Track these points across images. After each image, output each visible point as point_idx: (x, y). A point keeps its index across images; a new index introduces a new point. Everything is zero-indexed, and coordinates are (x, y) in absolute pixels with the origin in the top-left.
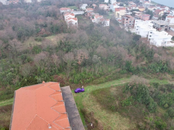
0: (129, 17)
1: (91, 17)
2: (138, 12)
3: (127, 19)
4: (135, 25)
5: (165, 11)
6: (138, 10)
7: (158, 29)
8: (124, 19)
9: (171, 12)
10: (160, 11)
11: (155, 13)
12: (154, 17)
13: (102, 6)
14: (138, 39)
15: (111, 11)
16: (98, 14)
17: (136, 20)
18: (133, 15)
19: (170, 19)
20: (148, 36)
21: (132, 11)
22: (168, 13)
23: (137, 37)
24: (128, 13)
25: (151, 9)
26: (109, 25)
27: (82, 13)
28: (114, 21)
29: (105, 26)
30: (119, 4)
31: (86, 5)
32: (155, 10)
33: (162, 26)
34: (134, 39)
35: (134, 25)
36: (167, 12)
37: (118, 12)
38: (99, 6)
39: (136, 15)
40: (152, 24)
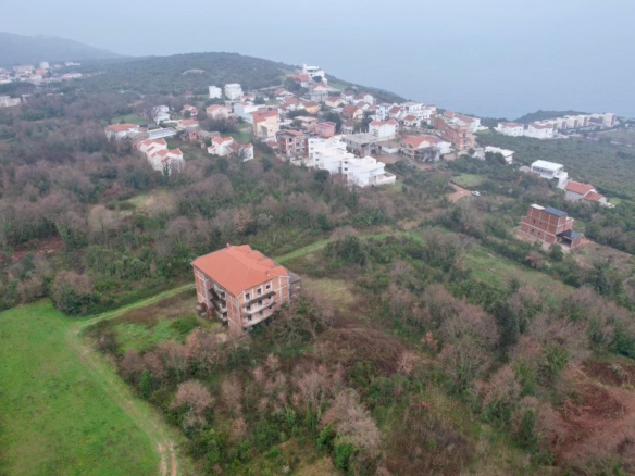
0: (294, 135)
1: (200, 141)
2: (307, 119)
3: (291, 140)
4: (310, 151)
5: (366, 107)
6: (304, 113)
7: (359, 154)
8: (283, 140)
9: (377, 111)
10: (355, 108)
11: (345, 114)
12: (344, 127)
13: (215, 112)
14: (325, 178)
15: (241, 120)
16: (217, 132)
17: (310, 140)
18: (297, 125)
19: (377, 127)
20: (340, 169)
21: (292, 115)
22: (374, 113)
23: (322, 175)
24: (282, 121)
25: (335, 106)
26: (252, 157)
27: (170, 133)
28: (261, 147)
29: (245, 160)
30: (252, 99)
31: (165, 109)
32: (342, 105)
33: (363, 146)
34: (317, 179)
35: (306, 150)
36: (371, 110)
37: (263, 124)
38: (208, 111)
39: (304, 125)
40: (344, 145)
